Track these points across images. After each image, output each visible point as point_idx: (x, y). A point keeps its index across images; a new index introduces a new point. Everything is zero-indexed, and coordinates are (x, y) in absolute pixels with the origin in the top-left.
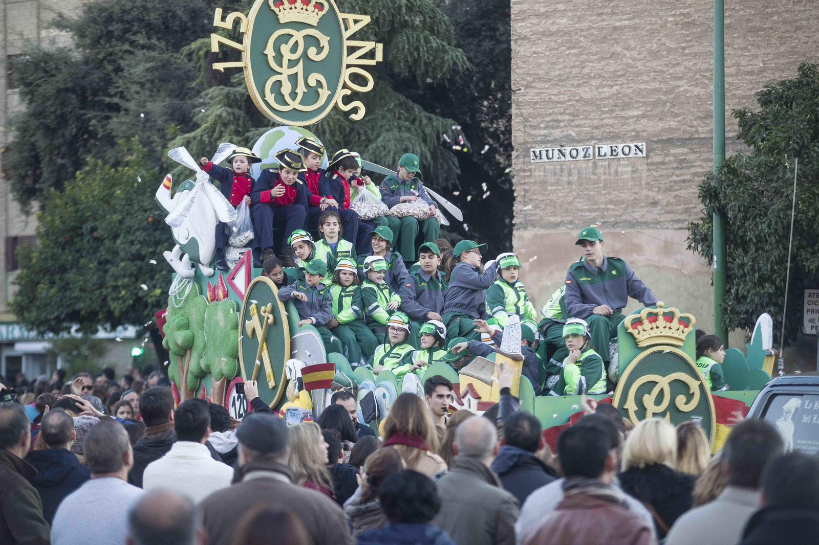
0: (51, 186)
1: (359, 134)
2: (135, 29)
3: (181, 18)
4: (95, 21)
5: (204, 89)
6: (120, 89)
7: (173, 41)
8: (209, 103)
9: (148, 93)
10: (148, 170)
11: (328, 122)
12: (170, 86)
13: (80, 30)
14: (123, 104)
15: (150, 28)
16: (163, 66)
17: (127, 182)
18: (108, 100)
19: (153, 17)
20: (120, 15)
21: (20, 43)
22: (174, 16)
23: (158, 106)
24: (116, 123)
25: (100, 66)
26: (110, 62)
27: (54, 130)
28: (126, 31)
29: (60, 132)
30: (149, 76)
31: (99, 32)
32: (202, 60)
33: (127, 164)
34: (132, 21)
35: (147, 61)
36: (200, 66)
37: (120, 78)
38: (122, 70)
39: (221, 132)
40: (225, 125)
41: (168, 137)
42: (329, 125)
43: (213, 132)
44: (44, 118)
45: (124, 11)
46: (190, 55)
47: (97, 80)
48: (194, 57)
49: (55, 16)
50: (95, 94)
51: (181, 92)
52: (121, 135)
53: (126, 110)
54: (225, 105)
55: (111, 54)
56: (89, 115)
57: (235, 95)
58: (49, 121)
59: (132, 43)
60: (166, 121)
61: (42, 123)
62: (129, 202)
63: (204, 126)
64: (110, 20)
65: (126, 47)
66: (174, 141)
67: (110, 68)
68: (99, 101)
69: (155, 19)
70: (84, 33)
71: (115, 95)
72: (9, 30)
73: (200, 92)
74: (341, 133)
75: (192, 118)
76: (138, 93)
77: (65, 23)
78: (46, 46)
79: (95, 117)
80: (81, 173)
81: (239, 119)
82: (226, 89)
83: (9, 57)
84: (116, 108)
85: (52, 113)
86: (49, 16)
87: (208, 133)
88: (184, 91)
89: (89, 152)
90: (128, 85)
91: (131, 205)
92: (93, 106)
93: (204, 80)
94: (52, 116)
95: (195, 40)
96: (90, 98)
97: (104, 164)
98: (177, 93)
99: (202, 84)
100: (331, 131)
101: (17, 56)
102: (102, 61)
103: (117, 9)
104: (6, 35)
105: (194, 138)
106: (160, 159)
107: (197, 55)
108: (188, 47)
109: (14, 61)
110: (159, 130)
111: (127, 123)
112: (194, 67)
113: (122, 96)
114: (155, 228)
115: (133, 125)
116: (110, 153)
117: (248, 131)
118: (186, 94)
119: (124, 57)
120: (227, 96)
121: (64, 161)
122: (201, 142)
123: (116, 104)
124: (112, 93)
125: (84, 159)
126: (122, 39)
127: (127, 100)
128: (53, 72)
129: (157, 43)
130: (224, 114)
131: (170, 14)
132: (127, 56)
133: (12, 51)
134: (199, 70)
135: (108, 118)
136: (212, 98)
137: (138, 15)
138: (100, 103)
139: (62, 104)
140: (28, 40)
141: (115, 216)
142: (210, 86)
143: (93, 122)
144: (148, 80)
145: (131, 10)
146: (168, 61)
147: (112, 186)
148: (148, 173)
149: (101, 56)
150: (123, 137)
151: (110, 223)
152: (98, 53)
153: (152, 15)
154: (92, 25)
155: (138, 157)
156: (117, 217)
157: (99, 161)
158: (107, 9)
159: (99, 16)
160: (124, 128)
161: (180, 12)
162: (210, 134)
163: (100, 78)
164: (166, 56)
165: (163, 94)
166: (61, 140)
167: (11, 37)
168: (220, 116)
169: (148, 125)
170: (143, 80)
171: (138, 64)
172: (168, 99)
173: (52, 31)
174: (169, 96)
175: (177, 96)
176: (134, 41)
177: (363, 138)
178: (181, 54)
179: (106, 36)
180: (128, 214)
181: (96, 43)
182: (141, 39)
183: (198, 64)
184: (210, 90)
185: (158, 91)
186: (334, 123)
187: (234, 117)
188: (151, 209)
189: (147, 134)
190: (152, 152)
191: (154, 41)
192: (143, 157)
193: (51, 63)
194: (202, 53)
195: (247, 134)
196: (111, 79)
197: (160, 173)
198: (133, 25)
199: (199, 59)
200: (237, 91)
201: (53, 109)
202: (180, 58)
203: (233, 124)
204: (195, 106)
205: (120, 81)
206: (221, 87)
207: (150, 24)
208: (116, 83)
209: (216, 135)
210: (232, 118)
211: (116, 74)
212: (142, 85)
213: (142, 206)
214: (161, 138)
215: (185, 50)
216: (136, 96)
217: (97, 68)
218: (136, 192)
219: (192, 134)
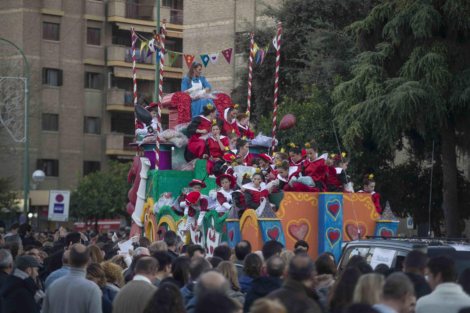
0: (261, 114)
1: (458, 82)
2: (315, 15)
3: (344, 8)
4: (290, 11)
5: (358, 54)
6: (305, 53)
7: (339, 22)
8: (361, 62)
9: (322, 56)
10: (322, 104)
11: (438, 73)
12: (336, 52)
13: (281, 17)
14: (307, 63)
15: (325, 15)
16: (332, 39)
17: (308, 112)
18: (297, 60)
19: (327, 8)
20: (306, 7)
21: (244, 25)
22: (340, 7)
23: (328, 65)
24: (302, 75)
25: (293, 39)
26: (299, 36)
27: (264, 79)
28: (309, 17)
29: (267, 80)
30: (323, 45)
31: (293, 18)
32: (357, 35)
33: (308, 100)
34: (314, 10)
35: (322, 35)
36: (356, 38)
37: (305, 46)
38: (306, 42)
39: (368, 80)
40: (371, 76)
41: (335, 83)
42: (439, 76)
43: (363, 81)
44: (258, 72)
45: (308, 5)
46: (349, 32)
47: (290, 48)
48: (352, 33)
49: (266, 8)
50: (289, 56)
51: (343, 55)
52: (305, 82)
53: (308, 67)
54: (371, 64)
55: (300, 31)
56: (286, 70)
57: (378, 57)
58: (261, 74)
59: (313, 24)
60: (333, 74)
61: (256, 75)
62: (309, 125)
63: (357, 77)
64: (299, 10)
65: (310, 27)
66: (338, 86)
67: (299, 40)
68: (292, 61)
69: (328, 9)
70: (284, 18)
71: (302, 57)
72: (238, 17)
73: (355, 55)
74: (446, 81)
75: (350, 72)
76: (316, 56)
77: (272, 13)
78: (259, 27)
79: (289, 71)
80: (280, 106)
81: (380, 72)
82: (372, 53)
83: (237, 34)
84: (302, 66)
85: (262, 68)
86: (263, 8)
87: (360, 81)
88: (345, 54)
89: (285, 93)
90: (310, 51)
91: (311, 126)
92: (288, 64)
93: (358, 48)
94: (263, 71)
95: (353, 22)
96: (286, 59)
97: (294, 101)
98: (341, 55)
99: (357, 50)
100: (440, 79)
101: (242, 33)
102: (294, 35)
103: (304, 3)
104: (235, 20)
105: (351, 84)
106: (329, 97)
107: (354, 31)
108: (349, 27)
109: (240, 37)
110: (328, 80)
111: (309, 75)
112: (352, 39)
113: (306, 58)
114: (325, 141)
115: (312, 76)
116: (298, 94)
117: (385, 80)
118: (346, 56)
119: (308, 33)
120: (373, 58)
121: (269, 99)
122: (356, 87)
123: (302, 63)
124: (300, 56)
125: (282, 98)
126: (307, 22)
127: (309, 61)
128: (264, 43)
129: (328, 24)
130: (371, 69)
131: (337, 6)
132: (309, 33)
133: (239, 30)
134: (355, 41)
135: (297, 72)
136: (363, 59)
137: (317, 7)
138: (292, 62)
139: (269, 63)
140: (249, 23)
141: (300, 133)
142: (362, 52)
143: (288, 74)
144: (322, 48)
145: (313, 3)
146: (336, 35)
147: (299, 115)
148: (322, 106)
149: (293, 33)
150: (306, 84)
151: (298, 138)
152: (292, 31)
153: (326, 6)
154: (288, 13)
155: (315, 96)
156: (301, 134)
157: (291, 98)
158: (298, 3)
159: (293, 8)
160: (307, 78)
161: (344, 5)
162: (361, 82)
163: (292, 47)
164: (334, 32)
165: (332, 56)
166: (268, 85)
167: (238, 21)
168: (368, 70)
169: (322, 76)
170: (320, 48)
171: (316, 38)
172: (335, 59)
173: (264, 17)
174: (335, 58)
175: (340, 58)
176: (315, 23)
177: (461, 84)
178: (344, 31)
179: (297, 20)
180: (308, 132)
181: (291, 24)
182: (319, 22)
183: (354, 38)
184: (362, 54)
185: (329, 54)
186: (442, 74)
187: (377, 71)
188: (323, 129)
189: (321, 81)
190: (324, 93)
191: (327, 23)
192: (319, 97)
193: (263, 37)
194: (357, 30)
195: (385, 82)
196: (300, 47)
197: (329, 106)
198: (314, 13)
199: (355, 34)
200: (379, 55)
201: (263, 66)
202: (343, 34)
203: (376, 75)
204: (352, 64)
205: (305, 48)
206: (369, 52)
207: (325, 12)
208: (302, 50)
209: (365, 82)
210: (375, 72)
211: (303, 44)
212: (319, 51)
213: (317, 127)
214: (329, 84)
215: (347, 28)
216: (314, 58)
217: (291, 40)
218: (314, 119)
219: (350, 82)
